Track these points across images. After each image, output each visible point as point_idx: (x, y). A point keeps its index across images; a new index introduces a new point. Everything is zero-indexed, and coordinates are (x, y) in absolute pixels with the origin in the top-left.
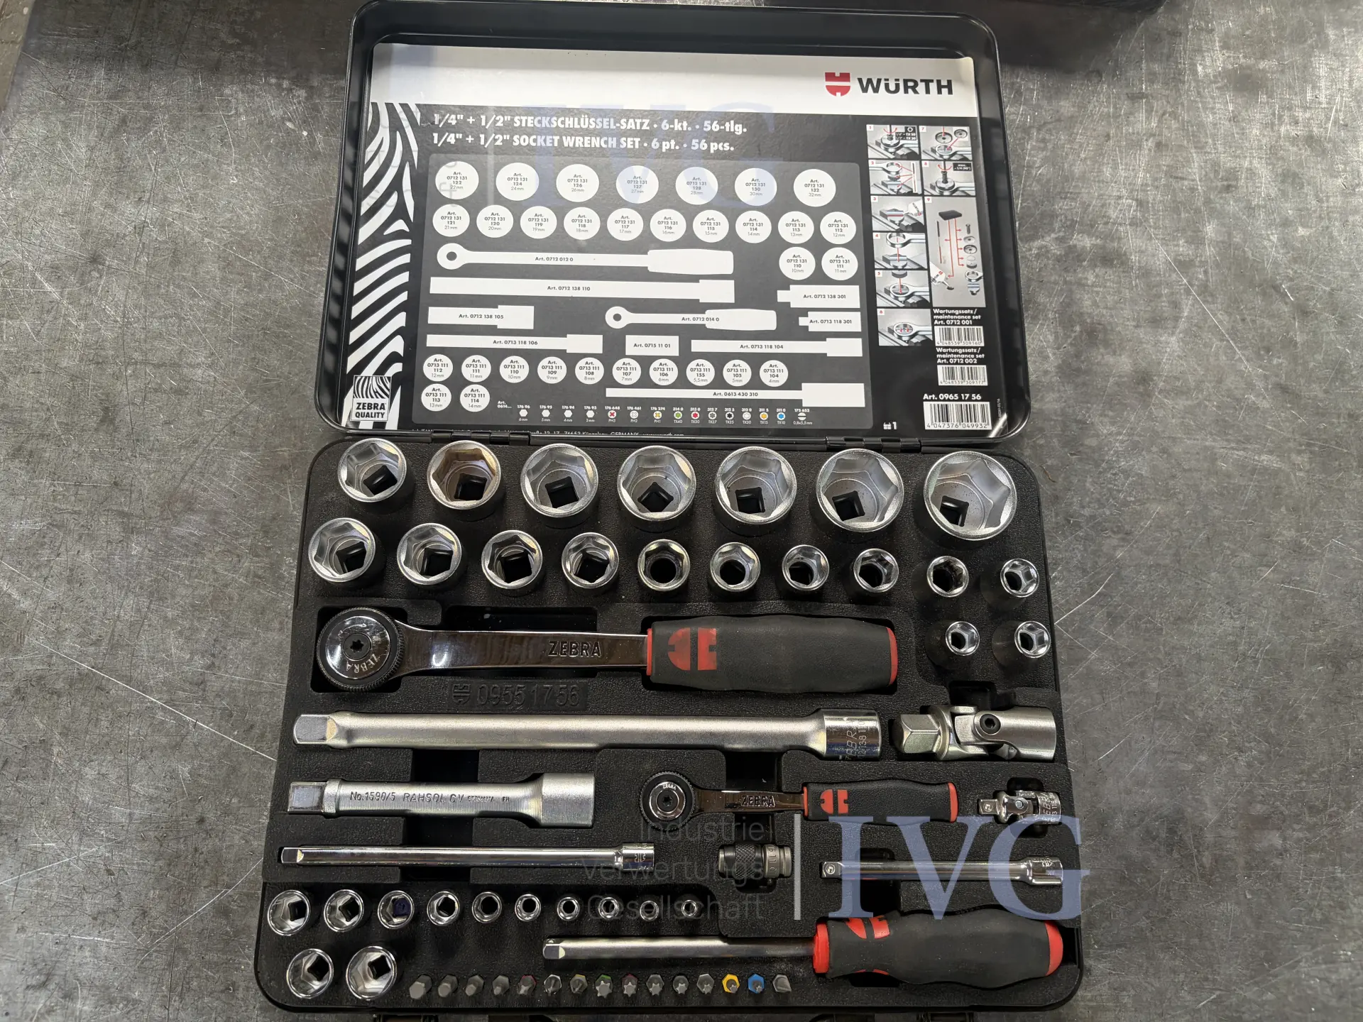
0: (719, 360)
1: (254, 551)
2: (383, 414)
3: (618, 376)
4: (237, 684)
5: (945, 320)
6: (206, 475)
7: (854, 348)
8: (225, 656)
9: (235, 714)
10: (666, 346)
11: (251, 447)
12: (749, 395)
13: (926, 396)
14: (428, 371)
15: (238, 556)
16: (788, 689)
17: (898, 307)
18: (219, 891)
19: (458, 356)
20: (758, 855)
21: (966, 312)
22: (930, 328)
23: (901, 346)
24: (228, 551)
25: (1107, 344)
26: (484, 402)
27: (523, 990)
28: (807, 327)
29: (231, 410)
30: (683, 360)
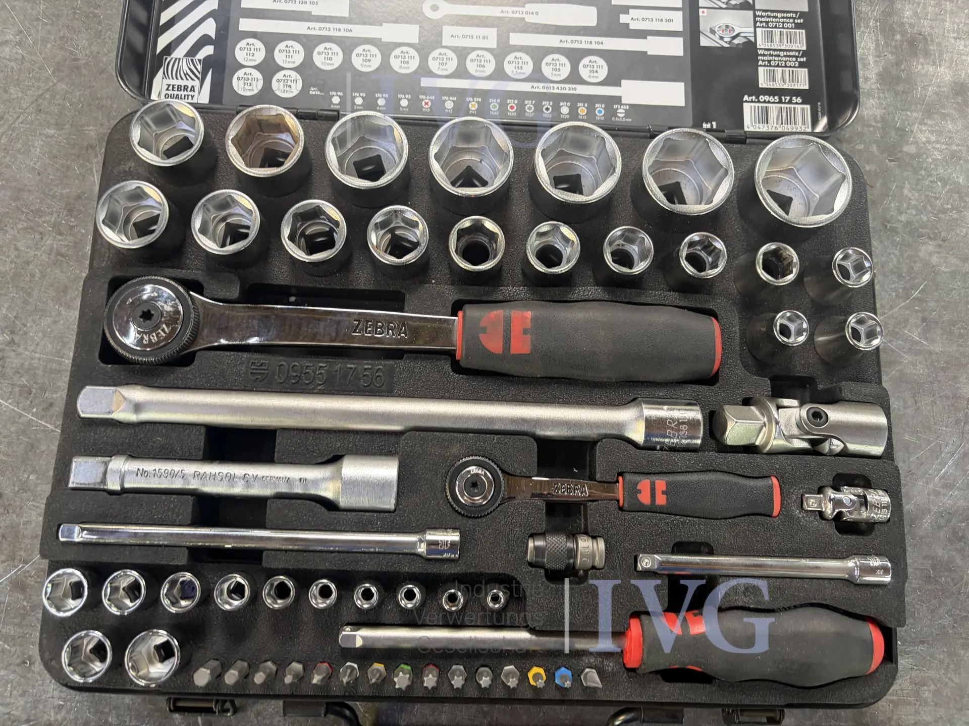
0: (538, 54)
1: (57, 228)
2: (192, 97)
3: (433, 65)
4: (36, 361)
5: (767, 23)
6: (10, 152)
7: (675, 48)
8: (26, 333)
9: (34, 391)
10: (484, 38)
11: (57, 124)
12: (568, 89)
13: (746, 98)
14: (240, 55)
15: (41, 233)
16: (604, 376)
17: (721, 8)
18: (16, 567)
19: (270, 41)
20: (570, 545)
21: (789, 15)
22: (752, 30)
23: (723, 47)
24: (31, 228)
25: (927, 54)
26: (296, 88)
27: (316, 679)
28: (628, 25)
29: (38, 88)
30: (501, 52)
